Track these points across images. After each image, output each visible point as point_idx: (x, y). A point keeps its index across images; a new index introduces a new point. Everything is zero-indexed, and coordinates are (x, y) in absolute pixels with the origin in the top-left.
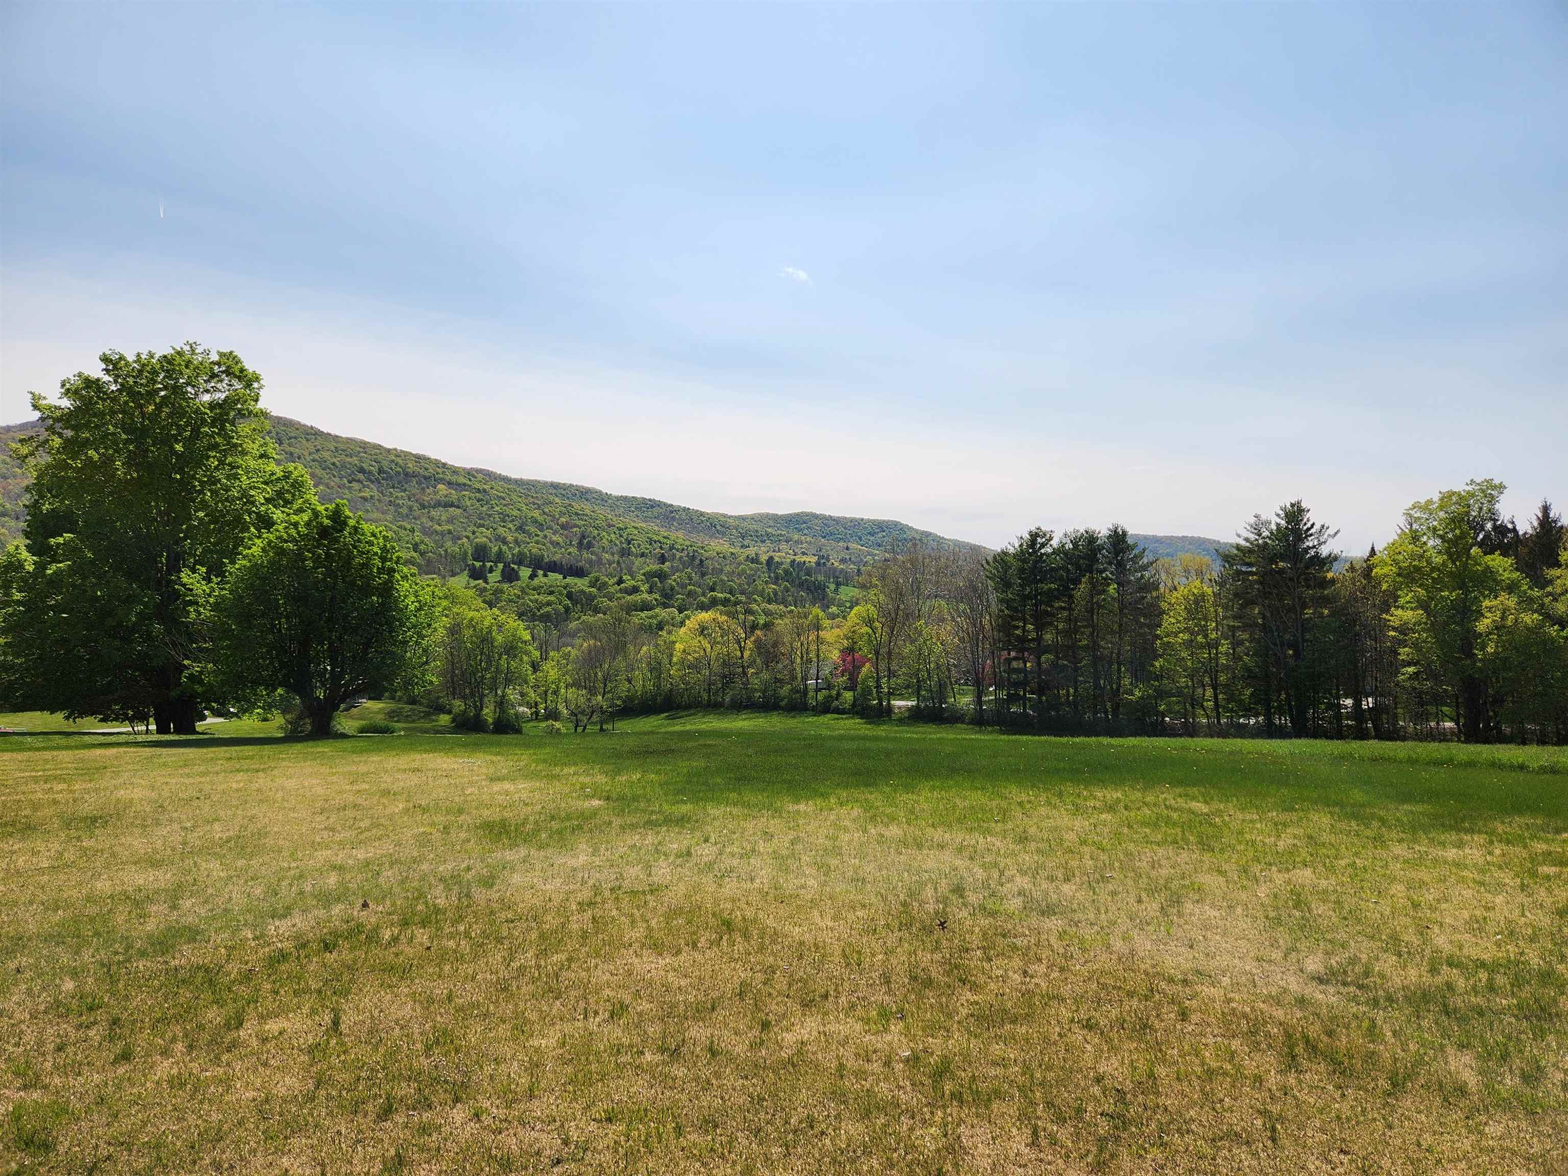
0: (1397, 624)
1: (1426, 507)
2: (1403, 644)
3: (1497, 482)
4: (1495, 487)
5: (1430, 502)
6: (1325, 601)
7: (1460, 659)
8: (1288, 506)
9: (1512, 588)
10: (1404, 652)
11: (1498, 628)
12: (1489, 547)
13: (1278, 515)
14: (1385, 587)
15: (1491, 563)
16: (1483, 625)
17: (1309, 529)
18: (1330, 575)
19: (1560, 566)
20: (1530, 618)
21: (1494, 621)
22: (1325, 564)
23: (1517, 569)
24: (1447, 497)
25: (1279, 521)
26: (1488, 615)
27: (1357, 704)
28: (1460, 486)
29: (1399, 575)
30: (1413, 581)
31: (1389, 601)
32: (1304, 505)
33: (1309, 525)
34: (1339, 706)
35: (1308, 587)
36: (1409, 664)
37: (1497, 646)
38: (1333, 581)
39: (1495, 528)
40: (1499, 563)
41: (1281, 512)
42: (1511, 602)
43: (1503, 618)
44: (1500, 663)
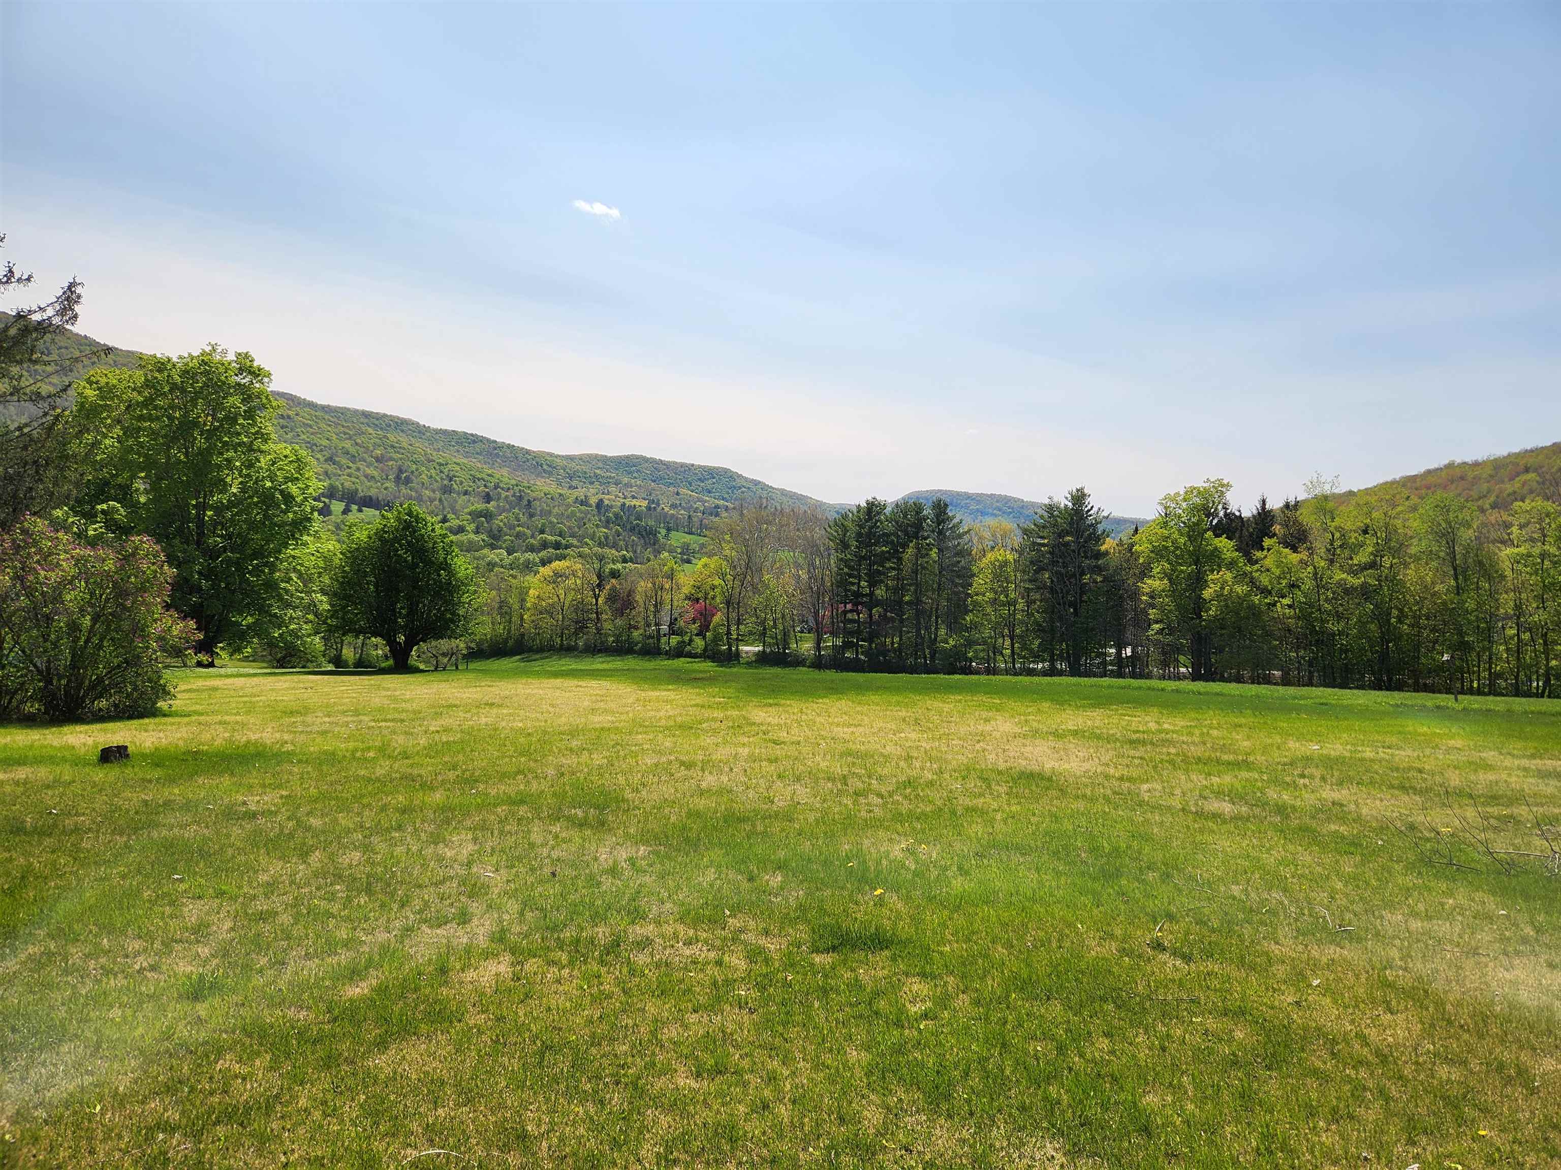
0: (1147, 590)
1: (1173, 499)
2: (1153, 606)
3: (1225, 482)
4: (1223, 486)
5: (1178, 494)
6: (1099, 569)
7: (1192, 619)
8: (1074, 490)
9: (1232, 565)
10: (1153, 613)
11: (1219, 596)
12: (1218, 530)
13: (1066, 498)
14: (1141, 561)
15: (1219, 545)
16: (1207, 594)
17: (1089, 511)
18: (1103, 548)
19: (1262, 549)
20: (1241, 589)
21: (1215, 591)
22: (1100, 539)
23: (1236, 550)
24: (1190, 491)
25: (1067, 503)
26: (1212, 585)
27: (1119, 653)
28: (1200, 484)
29: (1152, 552)
30: (1162, 557)
31: (1145, 571)
32: (1086, 491)
33: (1089, 507)
34: (1105, 654)
35: (1086, 557)
36: (1157, 622)
37: (1217, 610)
38: (1107, 553)
39: (1226, 515)
40: (1225, 545)
41: (1069, 496)
42: (1229, 576)
43: (1222, 588)
44: (1219, 623)
